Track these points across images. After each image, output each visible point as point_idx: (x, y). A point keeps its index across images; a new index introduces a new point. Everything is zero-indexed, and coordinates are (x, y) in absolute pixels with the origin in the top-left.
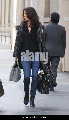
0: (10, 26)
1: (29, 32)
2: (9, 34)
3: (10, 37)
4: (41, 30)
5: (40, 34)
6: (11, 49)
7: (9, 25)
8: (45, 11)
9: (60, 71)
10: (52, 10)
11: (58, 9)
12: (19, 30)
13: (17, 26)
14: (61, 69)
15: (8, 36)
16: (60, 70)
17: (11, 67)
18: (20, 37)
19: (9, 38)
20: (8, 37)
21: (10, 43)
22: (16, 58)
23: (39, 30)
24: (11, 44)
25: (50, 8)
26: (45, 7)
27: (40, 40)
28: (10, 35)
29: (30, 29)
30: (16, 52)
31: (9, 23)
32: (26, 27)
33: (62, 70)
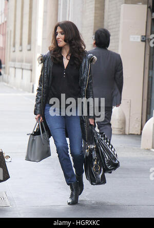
0: (30, 50)
1: (65, 66)
2: (29, 65)
3: (31, 70)
4: (87, 65)
5: (84, 72)
6: (33, 92)
7: (29, 48)
8: (95, 23)
9: (121, 133)
10: (108, 23)
11: (119, 19)
12: (46, 64)
13: (42, 56)
14: (123, 129)
15: (27, 68)
16: (121, 131)
17: (28, 135)
18: (48, 78)
19: (30, 72)
20: (28, 70)
21: (31, 82)
22: (39, 117)
23: (83, 65)
24: (32, 84)
25: (104, 18)
26: (95, 17)
27: (85, 83)
28: (31, 66)
29: (66, 62)
30: (39, 105)
31: (29, 46)
32: (58, 59)
33: (125, 131)
